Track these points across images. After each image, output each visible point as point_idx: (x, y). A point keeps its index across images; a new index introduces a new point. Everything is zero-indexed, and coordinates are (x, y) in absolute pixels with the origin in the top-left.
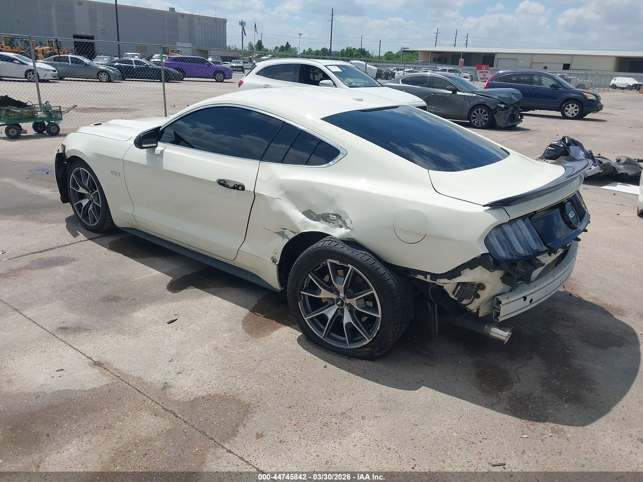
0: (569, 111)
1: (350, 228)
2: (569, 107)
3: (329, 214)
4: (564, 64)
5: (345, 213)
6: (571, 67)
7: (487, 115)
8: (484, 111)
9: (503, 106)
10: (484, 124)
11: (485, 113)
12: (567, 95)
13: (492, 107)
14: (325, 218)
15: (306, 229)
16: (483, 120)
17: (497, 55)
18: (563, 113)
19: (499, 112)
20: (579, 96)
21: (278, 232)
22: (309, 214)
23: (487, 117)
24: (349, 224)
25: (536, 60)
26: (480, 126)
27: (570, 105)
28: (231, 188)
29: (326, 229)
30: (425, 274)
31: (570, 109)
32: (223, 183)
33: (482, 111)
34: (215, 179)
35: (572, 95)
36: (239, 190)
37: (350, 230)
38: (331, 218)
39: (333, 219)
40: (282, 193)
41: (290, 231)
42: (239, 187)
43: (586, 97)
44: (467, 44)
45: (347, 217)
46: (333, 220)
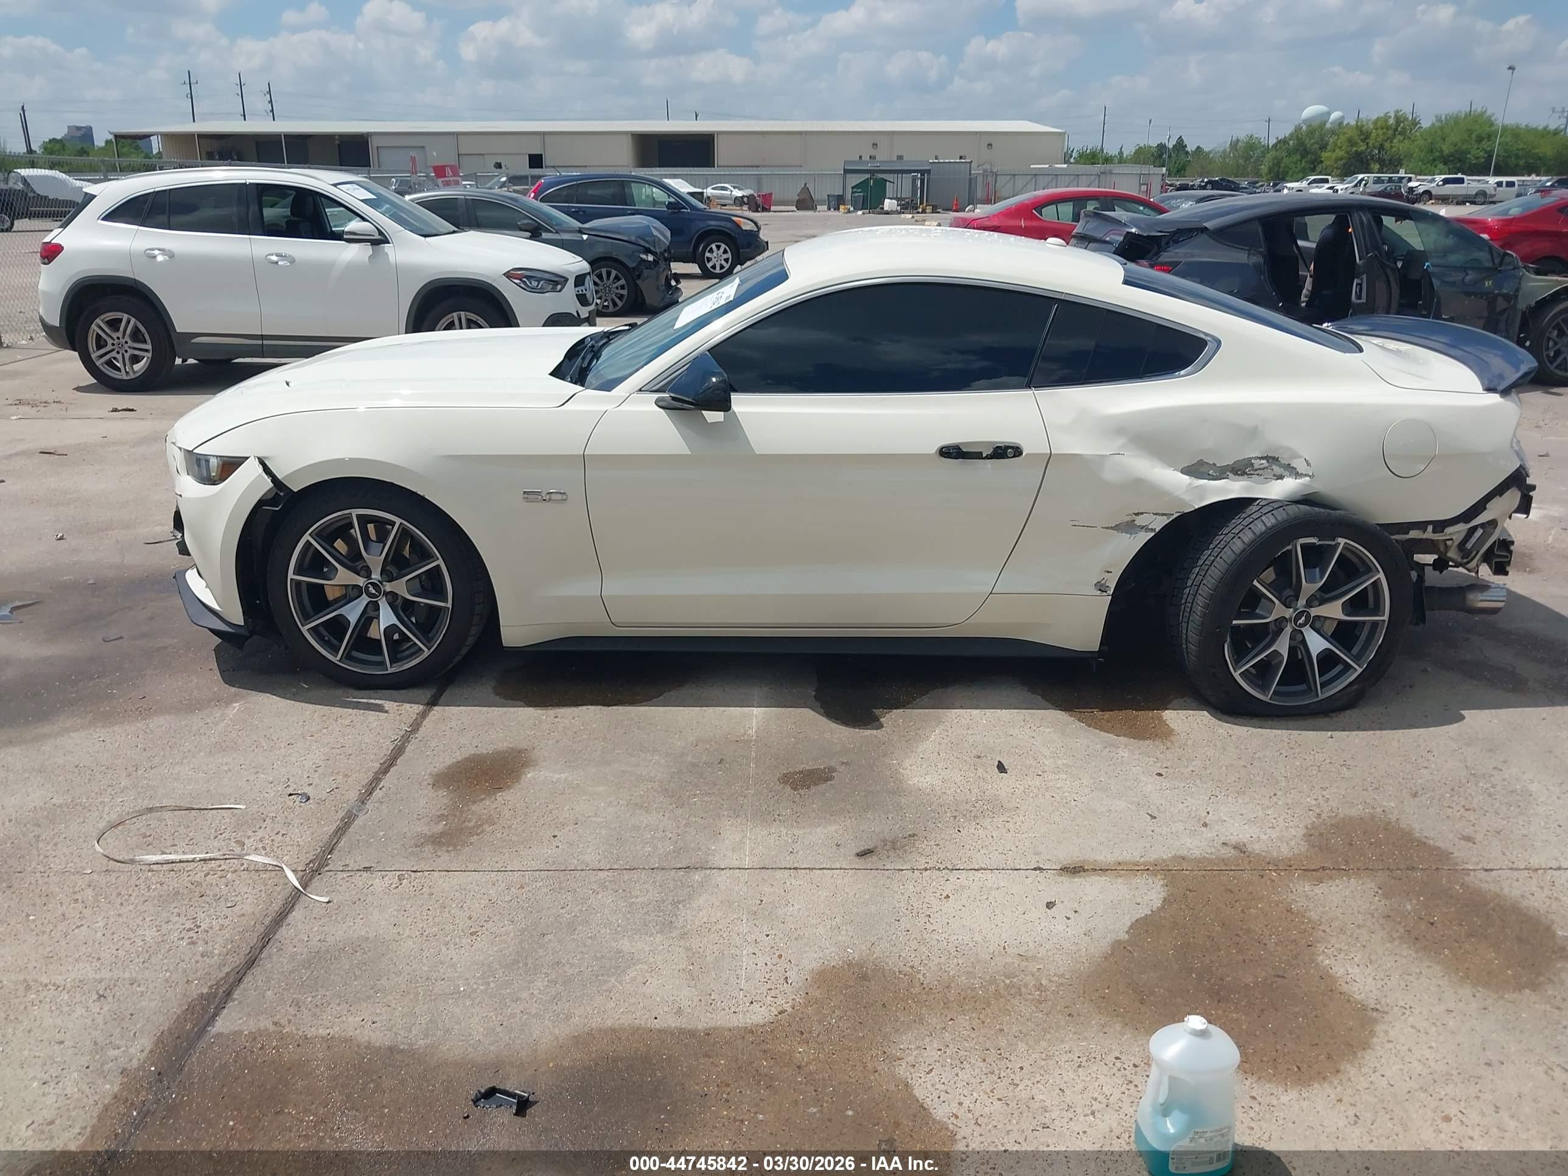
0: (714, 260)
1: (1306, 475)
2: (711, 251)
3: (1250, 459)
4: (530, 156)
5: (1288, 449)
6: (546, 161)
7: (622, 282)
8: (614, 273)
9: (651, 258)
10: (620, 304)
11: (617, 278)
12: (701, 226)
13: (631, 265)
14: (1240, 469)
15: (1202, 500)
16: (616, 294)
17: (373, 137)
18: (702, 267)
19: (646, 273)
20: (723, 223)
21: (1116, 526)
22: (1197, 470)
23: (622, 287)
24: (1301, 467)
25: (466, 147)
26: (611, 309)
27: (713, 246)
28: (987, 457)
29: (1248, 489)
30: (1422, 525)
31: (715, 254)
32: (952, 452)
33: (609, 274)
34: (933, 449)
35: (713, 223)
36: (1008, 458)
37: (1308, 478)
38: (1256, 466)
39: (1262, 467)
40: (1121, 441)
41: (1156, 514)
42: (1003, 452)
43: (738, 226)
44: (272, 111)
45: (1297, 456)
46: (1260, 469)
